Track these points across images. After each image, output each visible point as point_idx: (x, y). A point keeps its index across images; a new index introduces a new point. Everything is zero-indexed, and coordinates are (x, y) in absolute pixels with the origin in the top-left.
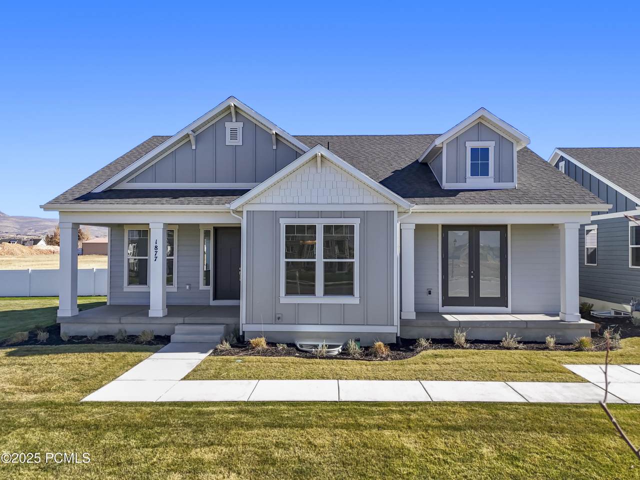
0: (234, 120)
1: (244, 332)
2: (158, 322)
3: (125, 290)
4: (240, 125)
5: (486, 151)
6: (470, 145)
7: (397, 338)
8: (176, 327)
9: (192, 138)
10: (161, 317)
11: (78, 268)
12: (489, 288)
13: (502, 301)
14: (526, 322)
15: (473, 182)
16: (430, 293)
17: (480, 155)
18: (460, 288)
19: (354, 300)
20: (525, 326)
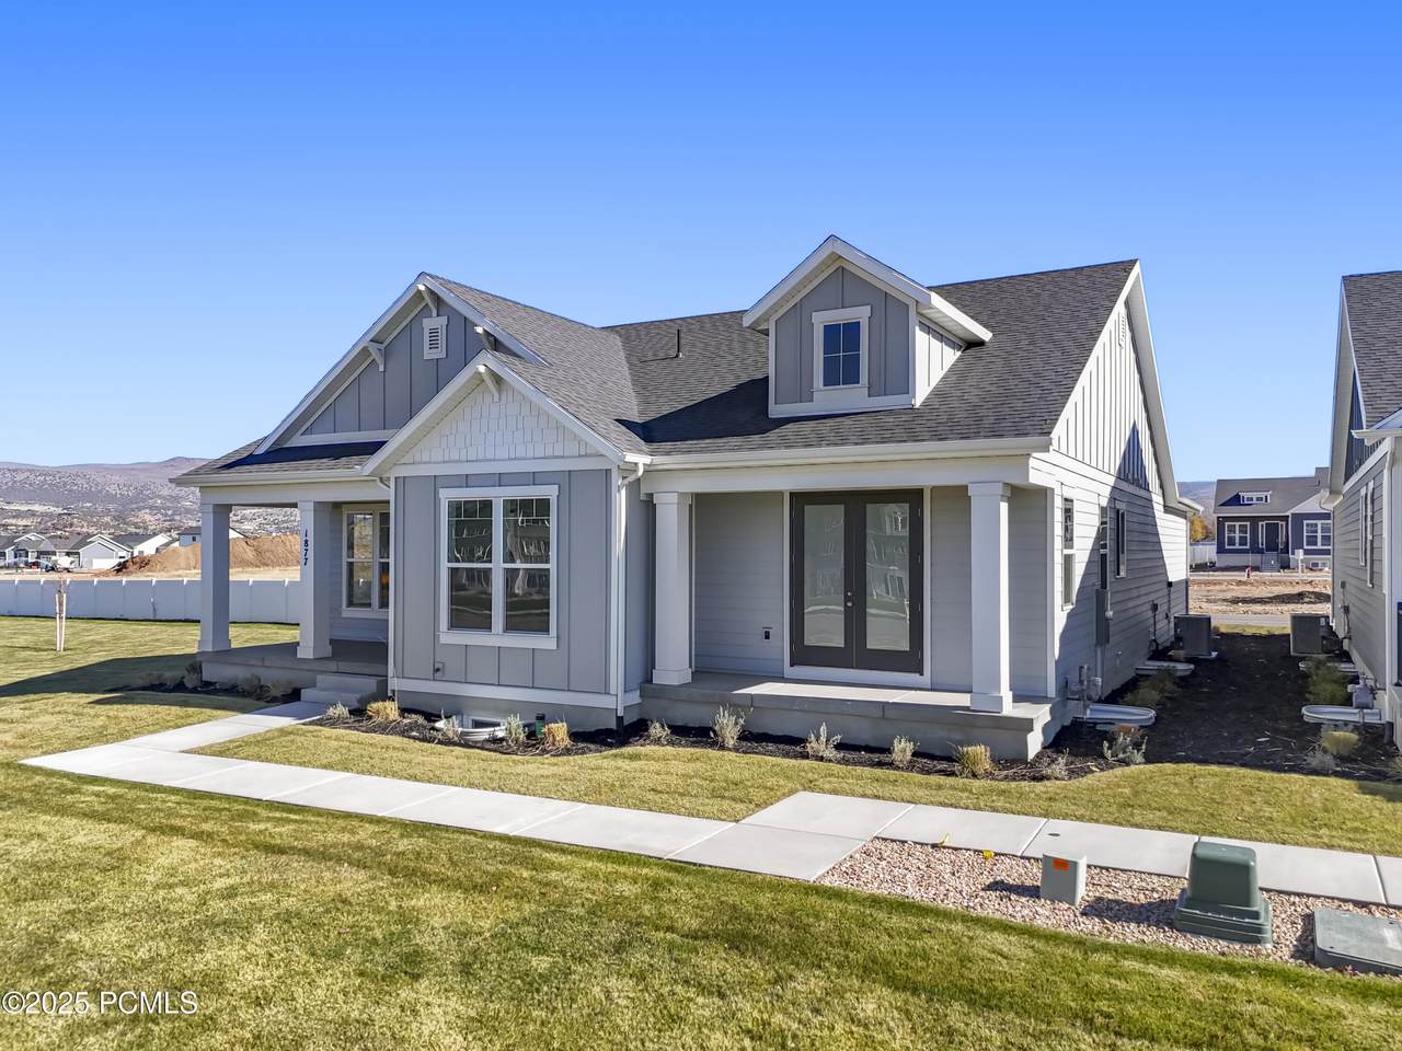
0: (434, 313)
1: (393, 691)
2: (305, 667)
3: (345, 615)
4: (443, 320)
5: (853, 329)
6: (821, 319)
7: (620, 719)
8: (319, 677)
9: (375, 355)
10: (309, 659)
11: (231, 578)
12: (886, 632)
13: (910, 661)
14: (884, 705)
15: (826, 398)
16: (767, 637)
17: (842, 339)
18: (827, 629)
19: (545, 642)
20: (880, 714)
